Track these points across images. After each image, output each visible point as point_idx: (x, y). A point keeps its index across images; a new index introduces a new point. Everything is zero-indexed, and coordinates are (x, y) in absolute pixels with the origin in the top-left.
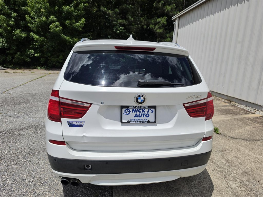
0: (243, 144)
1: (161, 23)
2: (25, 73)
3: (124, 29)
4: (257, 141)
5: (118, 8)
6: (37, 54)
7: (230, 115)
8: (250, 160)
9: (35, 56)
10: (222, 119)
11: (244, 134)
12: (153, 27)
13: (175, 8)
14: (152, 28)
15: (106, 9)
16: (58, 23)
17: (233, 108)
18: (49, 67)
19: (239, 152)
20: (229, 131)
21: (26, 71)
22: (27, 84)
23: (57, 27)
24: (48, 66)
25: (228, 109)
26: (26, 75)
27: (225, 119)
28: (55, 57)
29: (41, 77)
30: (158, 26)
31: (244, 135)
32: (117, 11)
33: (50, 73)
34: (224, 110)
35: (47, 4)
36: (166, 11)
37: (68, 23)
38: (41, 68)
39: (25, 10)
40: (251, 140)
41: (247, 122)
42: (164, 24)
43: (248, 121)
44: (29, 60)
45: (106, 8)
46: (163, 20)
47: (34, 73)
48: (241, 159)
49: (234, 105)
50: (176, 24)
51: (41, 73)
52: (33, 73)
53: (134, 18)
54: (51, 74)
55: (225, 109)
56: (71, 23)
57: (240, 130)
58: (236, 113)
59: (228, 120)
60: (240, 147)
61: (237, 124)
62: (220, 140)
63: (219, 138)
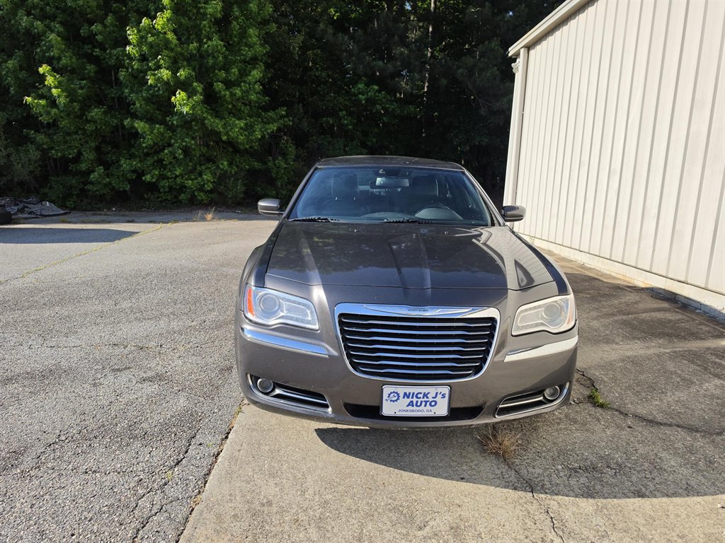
0: (679, 445)
7: (661, 341)
8: (689, 509)
10: (629, 354)
11: (693, 407)
17: (679, 317)
19: (655, 473)
20: (643, 395)
25: (660, 322)
27: (642, 352)
31: (693, 410)
34: (647, 323)
41: (715, 363)
43: (717, 360)
50: (519, 67)
55: (652, 321)
57: (682, 395)
58: (682, 334)
59: (649, 358)
60: (663, 454)
61: (676, 373)
62: (599, 428)
63: (598, 420)
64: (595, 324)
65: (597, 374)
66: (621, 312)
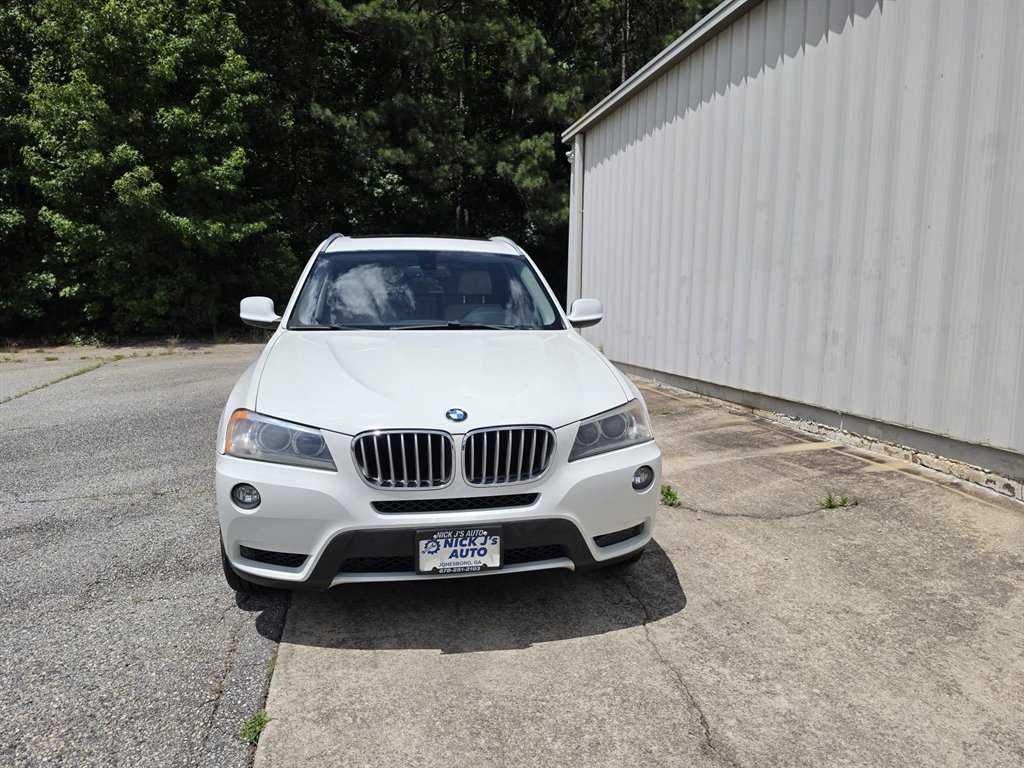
0: (744, 528)
1: (536, 155)
2: (19, 361)
3: (400, 183)
4: (790, 519)
5: (375, 107)
6: (68, 289)
7: (735, 451)
8: (746, 571)
9: (62, 294)
10: (701, 463)
11: (758, 500)
12: (509, 171)
13: (581, 98)
14: (506, 174)
15: (328, 112)
16: (146, 168)
17: (755, 429)
18: (116, 333)
19: (720, 550)
20: (714, 495)
21: (28, 355)
22: (25, 397)
23: (142, 184)
24: (112, 332)
25: (736, 435)
26: (25, 368)
27: (715, 461)
28: (138, 296)
29: (83, 372)
30: (527, 164)
31: (758, 503)
32: (373, 119)
33: (119, 358)
34: (722, 436)
35: (102, 104)
36: (551, 111)
37: (180, 170)
38: (86, 341)
39: (16, 127)
40: (771, 516)
41: (784, 465)
42: (545, 157)
43: (786, 463)
44: (39, 313)
45: (331, 110)
46: (540, 145)
47: (57, 359)
48: (717, 569)
49: (761, 421)
50: (575, 156)
51: (82, 358)
52: (52, 359)
53: (437, 142)
54: (123, 361)
55: (728, 434)
56: (191, 166)
57: (750, 492)
58: (757, 443)
59: (722, 466)
60: (728, 536)
61: (746, 475)
62: (670, 522)
63: (671, 517)
64: (670, 440)
65: (671, 481)
66: (697, 428)
